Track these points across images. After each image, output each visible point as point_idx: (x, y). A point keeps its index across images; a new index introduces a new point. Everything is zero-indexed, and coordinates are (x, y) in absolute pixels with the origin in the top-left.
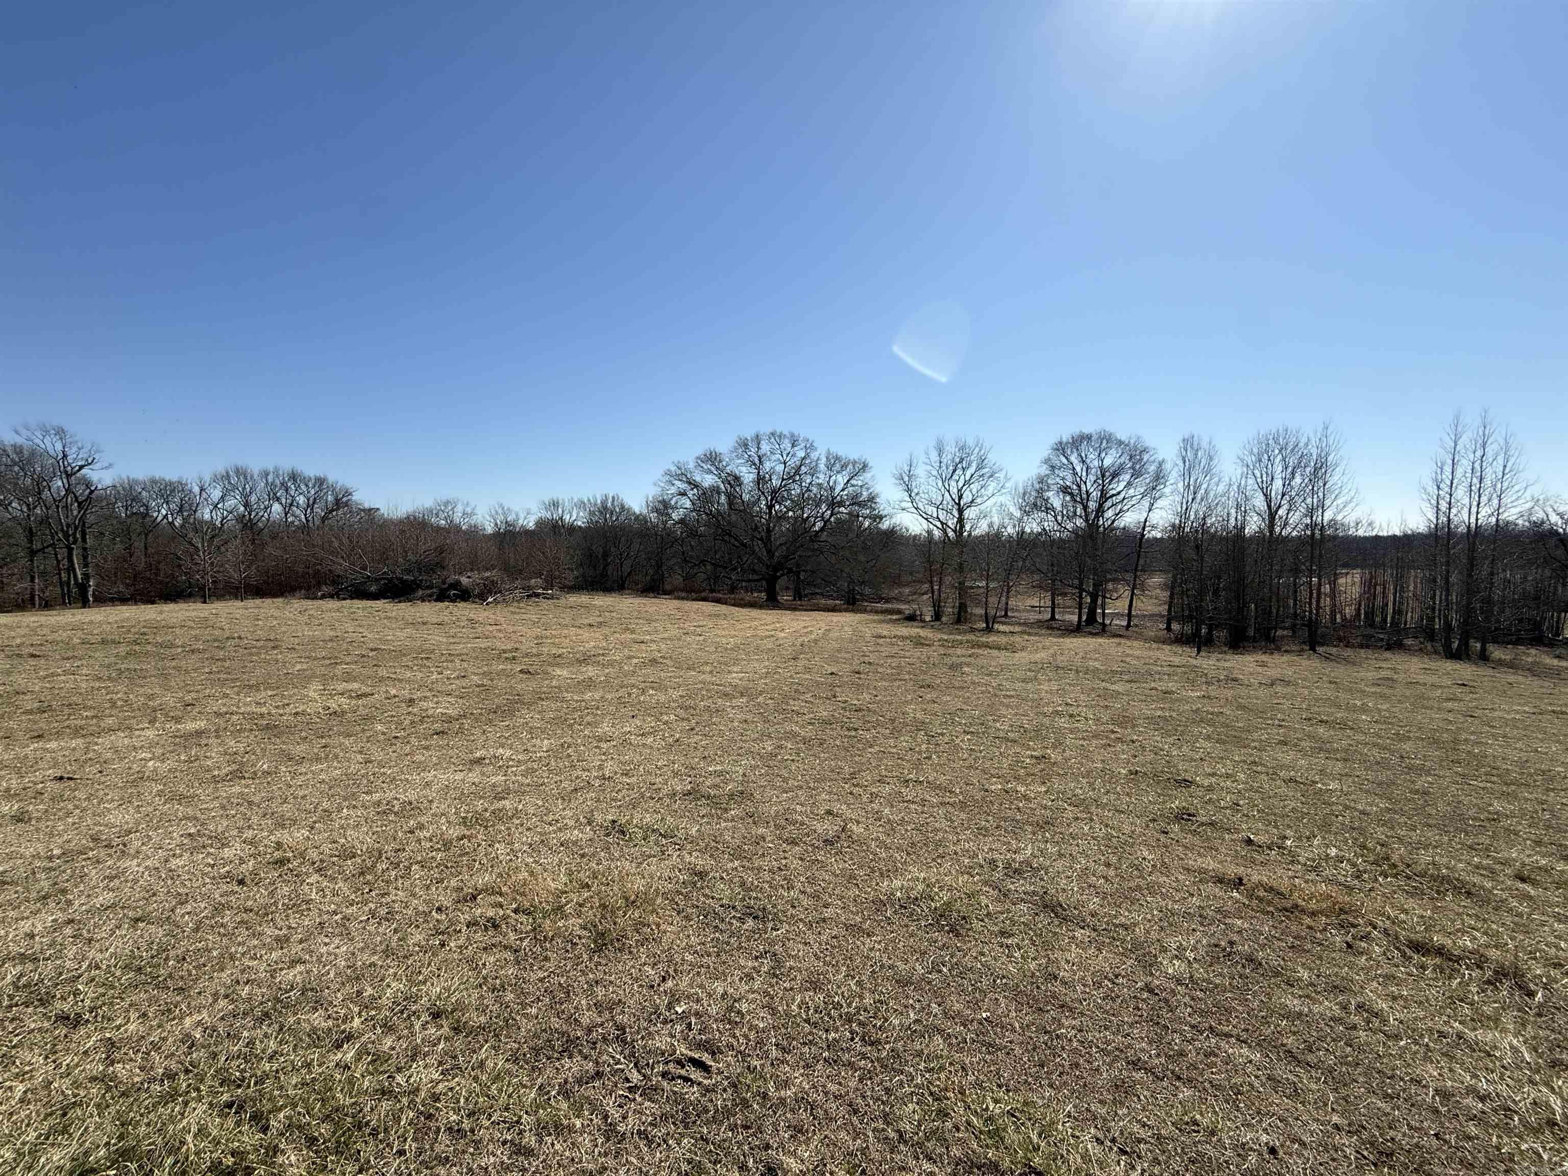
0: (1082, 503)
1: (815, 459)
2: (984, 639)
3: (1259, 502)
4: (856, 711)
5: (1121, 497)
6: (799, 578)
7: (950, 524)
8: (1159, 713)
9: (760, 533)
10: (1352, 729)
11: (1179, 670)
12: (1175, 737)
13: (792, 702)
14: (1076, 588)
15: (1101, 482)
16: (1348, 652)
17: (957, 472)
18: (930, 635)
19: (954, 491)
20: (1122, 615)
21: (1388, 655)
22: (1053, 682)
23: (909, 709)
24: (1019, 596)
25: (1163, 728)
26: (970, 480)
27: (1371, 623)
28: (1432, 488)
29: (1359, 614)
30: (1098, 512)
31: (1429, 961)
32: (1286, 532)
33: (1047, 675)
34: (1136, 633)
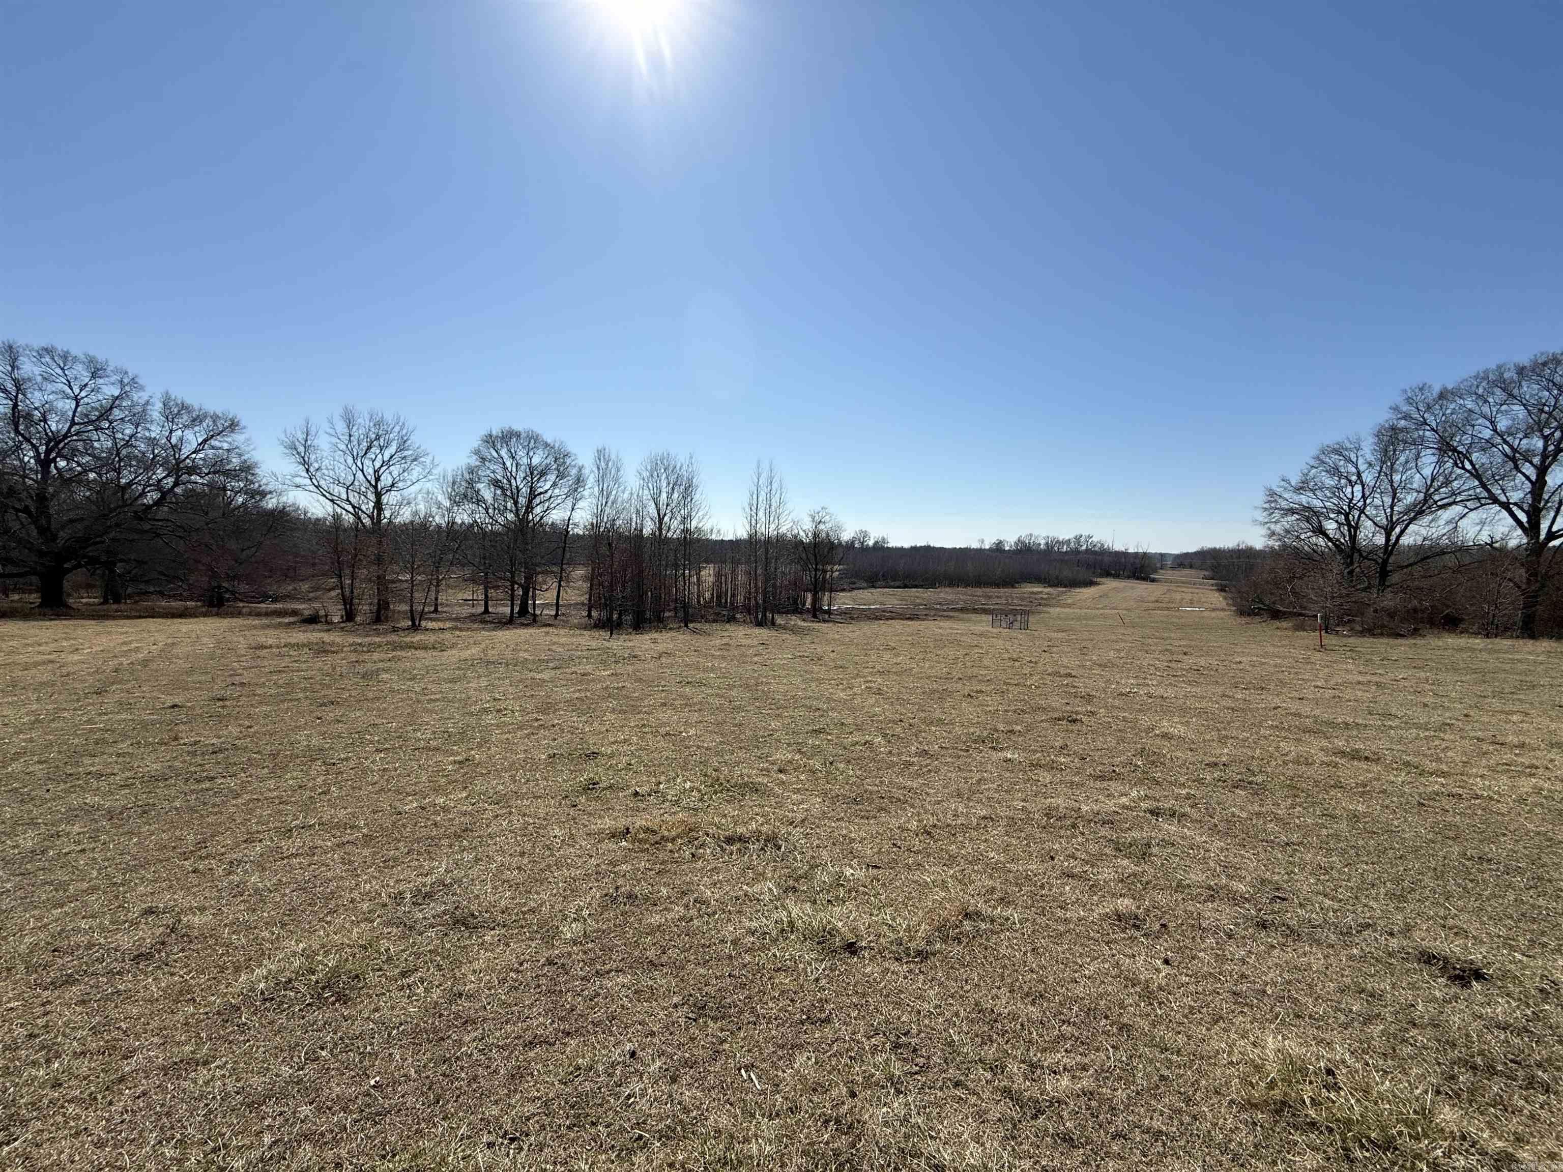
0: (513, 498)
1: (142, 401)
2: (408, 639)
3: (652, 509)
4: (214, 753)
5: (548, 495)
6: (112, 571)
7: (364, 507)
8: (577, 695)
9: (20, 500)
10: (705, 685)
11: (595, 653)
12: (588, 715)
13: (87, 761)
14: (508, 580)
15: (530, 479)
16: (706, 627)
17: (373, 450)
18: (338, 640)
19: (369, 471)
20: (552, 605)
21: (728, 626)
22: (483, 678)
23: (301, 737)
24: (450, 591)
25: (579, 709)
26: (389, 461)
27: (719, 604)
28: (748, 510)
29: (713, 598)
30: (527, 507)
31: (734, 848)
32: (669, 535)
33: (477, 672)
34: (563, 621)
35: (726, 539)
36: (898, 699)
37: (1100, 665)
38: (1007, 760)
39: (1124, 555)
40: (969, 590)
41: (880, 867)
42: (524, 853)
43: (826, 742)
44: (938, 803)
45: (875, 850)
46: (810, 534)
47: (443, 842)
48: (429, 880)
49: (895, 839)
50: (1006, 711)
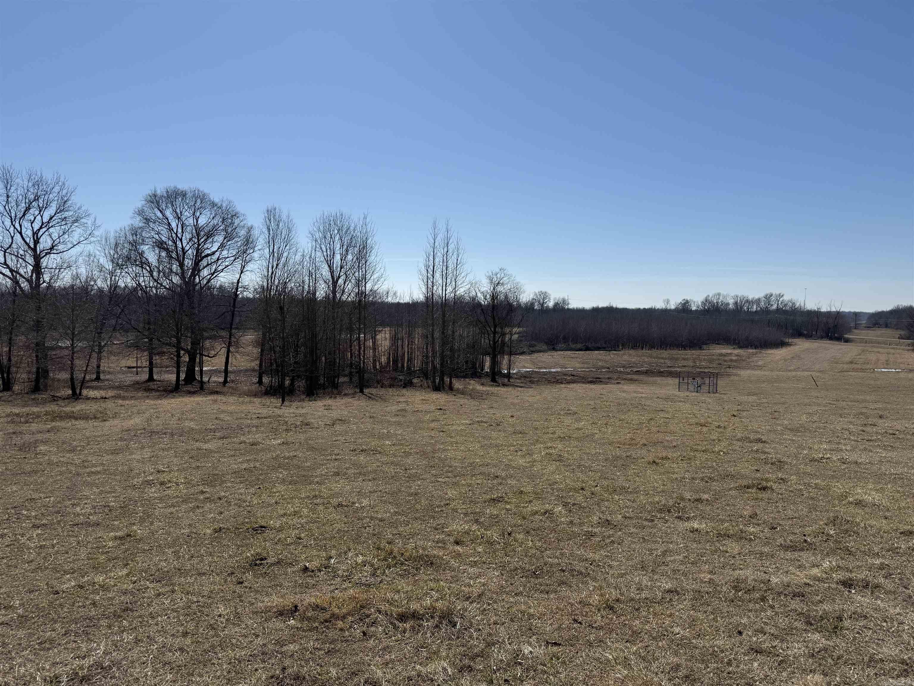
0: (178, 260)
2: (68, 409)
3: (325, 271)
5: (215, 257)
7: (22, 271)
8: (245, 466)
10: (380, 453)
11: (265, 421)
12: (257, 487)
14: (174, 346)
15: (196, 241)
16: (382, 392)
17: (31, 211)
19: (28, 233)
20: (220, 372)
21: (404, 391)
22: (146, 450)
24: (113, 358)
25: (247, 480)
26: (48, 222)
27: (395, 369)
28: (425, 273)
29: (389, 362)
30: (194, 269)
31: (408, 626)
32: (344, 298)
33: (140, 442)
34: (232, 388)
35: (402, 301)
36: (579, 466)
37: (791, 430)
38: (693, 531)
39: (816, 314)
40: (655, 352)
41: (560, 645)
42: (187, 633)
43: (504, 511)
44: (622, 576)
45: (555, 626)
46: (488, 296)
47: (102, 622)
48: (86, 662)
49: (576, 615)
50: (693, 478)
